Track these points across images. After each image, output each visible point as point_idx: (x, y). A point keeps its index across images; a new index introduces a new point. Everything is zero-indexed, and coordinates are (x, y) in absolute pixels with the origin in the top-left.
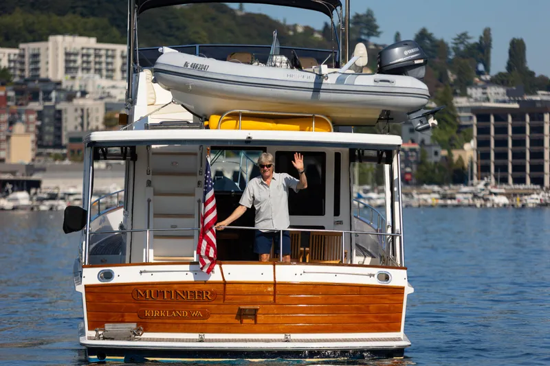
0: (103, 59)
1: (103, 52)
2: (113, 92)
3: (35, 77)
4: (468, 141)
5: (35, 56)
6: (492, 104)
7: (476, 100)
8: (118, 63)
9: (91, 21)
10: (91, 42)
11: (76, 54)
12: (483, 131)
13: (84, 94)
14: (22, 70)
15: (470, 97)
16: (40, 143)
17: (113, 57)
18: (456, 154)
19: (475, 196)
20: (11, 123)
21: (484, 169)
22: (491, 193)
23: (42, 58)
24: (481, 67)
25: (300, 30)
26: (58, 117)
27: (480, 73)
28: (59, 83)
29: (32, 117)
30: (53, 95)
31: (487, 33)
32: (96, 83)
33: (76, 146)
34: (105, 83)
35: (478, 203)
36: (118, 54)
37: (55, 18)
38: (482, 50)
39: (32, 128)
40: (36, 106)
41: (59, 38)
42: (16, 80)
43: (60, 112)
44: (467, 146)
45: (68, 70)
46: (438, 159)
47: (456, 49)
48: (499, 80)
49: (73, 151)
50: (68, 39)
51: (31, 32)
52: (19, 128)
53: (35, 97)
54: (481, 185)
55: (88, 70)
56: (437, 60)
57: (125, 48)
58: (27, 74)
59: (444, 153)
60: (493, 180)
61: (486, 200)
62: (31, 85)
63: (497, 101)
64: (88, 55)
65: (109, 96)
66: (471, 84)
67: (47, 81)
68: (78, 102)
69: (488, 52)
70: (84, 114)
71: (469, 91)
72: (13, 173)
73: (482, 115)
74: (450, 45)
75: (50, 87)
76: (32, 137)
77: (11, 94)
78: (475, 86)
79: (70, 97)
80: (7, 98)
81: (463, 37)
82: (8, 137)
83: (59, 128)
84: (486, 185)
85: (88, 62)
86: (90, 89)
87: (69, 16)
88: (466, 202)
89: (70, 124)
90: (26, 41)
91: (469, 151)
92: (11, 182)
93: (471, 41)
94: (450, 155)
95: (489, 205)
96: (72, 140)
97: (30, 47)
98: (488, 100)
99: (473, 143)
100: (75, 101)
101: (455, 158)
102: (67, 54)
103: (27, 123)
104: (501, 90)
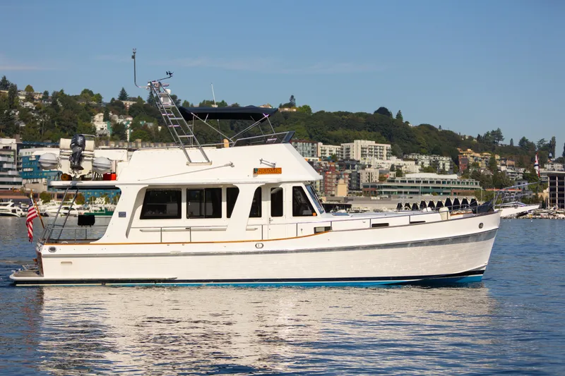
0: (378, 151)
1: (378, 148)
2: (383, 165)
3: (348, 158)
4: (546, 189)
5: (348, 149)
6: (556, 172)
7: (548, 170)
8: (385, 152)
9: (373, 134)
10: (373, 143)
11: (366, 148)
12: (553, 184)
13: (370, 166)
14: (342, 155)
15: (546, 168)
16: (350, 188)
17: (383, 150)
18: (540, 194)
19: (549, 214)
20: (338, 179)
21: (554, 202)
22: (557, 213)
23: (351, 150)
24: (550, 155)
25: (467, 138)
26: (358, 176)
27: (550, 158)
28: (359, 161)
29: (347, 176)
30: (356, 166)
31: (553, 139)
32: (375, 161)
33: (366, 189)
34: (379, 161)
35: (551, 217)
36: (385, 148)
37: (357, 132)
38: (551, 147)
39: (347, 181)
40: (348, 171)
41: (359, 141)
42: (340, 159)
43: (359, 174)
44: (544, 191)
45: (362, 155)
46: (531, 197)
47: (539, 147)
48: (559, 161)
49: (365, 192)
50: (363, 141)
51: (346, 138)
52: (341, 181)
53: (348, 168)
54: (552, 209)
55: (372, 155)
56: (530, 152)
57: (389, 146)
58: (344, 157)
59: (534, 194)
60: (557, 206)
61: (555, 216)
62: (346, 162)
63: (558, 170)
64: (372, 149)
65: (381, 167)
66: (546, 163)
67: (353, 160)
68: (368, 170)
69: (554, 148)
70: (370, 175)
71: (545, 166)
72: (339, 201)
73: (552, 177)
74: (536, 145)
75: (355, 163)
76: (347, 185)
77: (337, 166)
78: (548, 163)
79: (364, 167)
80: (336, 168)
81: (542, 141)
82: (336, 185)
83: (359, 181)
84: (554, 209)
85: (372, 152)
86: (372, 164)
87: (363, 132)
88: (545, 217)
89: (364, 180)
90: (344, 143)
91: (546, 193)
92: (338, 205)
93: (546, 143)
94: (537, 195)
95: (556, 218)
96: (365, 187)
97: (345, 145)
98: (554, 170)
99: (548, 190)
100: (366, 169)
101: (539, 196)
102: (362, 148)
103: (345, 179)
104: (560, 165)
